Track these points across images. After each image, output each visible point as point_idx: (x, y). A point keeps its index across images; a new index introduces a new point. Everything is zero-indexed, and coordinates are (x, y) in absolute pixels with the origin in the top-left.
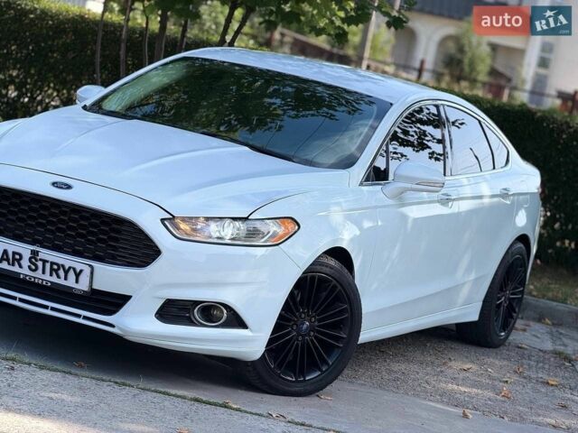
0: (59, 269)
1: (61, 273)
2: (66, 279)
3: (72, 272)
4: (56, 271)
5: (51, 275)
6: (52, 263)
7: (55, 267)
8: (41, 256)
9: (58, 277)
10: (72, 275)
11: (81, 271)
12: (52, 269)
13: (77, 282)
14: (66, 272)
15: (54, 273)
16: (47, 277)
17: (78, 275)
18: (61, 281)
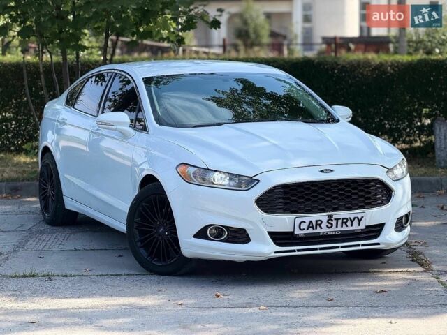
0: (347, 221)
1: (349, 223)
2: (352, 225)
3: (356, 219)
4: (345, 223)
5: (342, 226)
6: (343, 219)
7: (345, 221)
8: (334, 217)
9: (347, 226)
10: (356, 222)
11: (362, 217)
12: (342, 223)
13: (359, 225)
14: (352, 221)
15: (344, 225)
16: (339, 228)
17: (359, 221)
18: (350, 228)
